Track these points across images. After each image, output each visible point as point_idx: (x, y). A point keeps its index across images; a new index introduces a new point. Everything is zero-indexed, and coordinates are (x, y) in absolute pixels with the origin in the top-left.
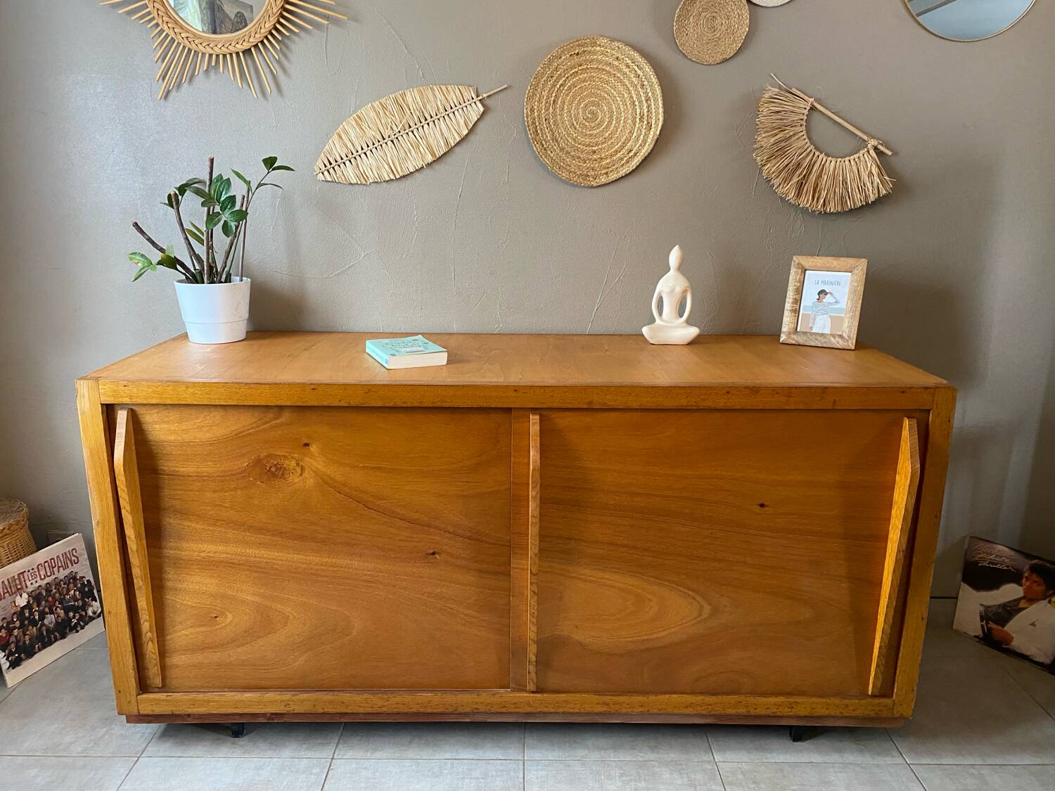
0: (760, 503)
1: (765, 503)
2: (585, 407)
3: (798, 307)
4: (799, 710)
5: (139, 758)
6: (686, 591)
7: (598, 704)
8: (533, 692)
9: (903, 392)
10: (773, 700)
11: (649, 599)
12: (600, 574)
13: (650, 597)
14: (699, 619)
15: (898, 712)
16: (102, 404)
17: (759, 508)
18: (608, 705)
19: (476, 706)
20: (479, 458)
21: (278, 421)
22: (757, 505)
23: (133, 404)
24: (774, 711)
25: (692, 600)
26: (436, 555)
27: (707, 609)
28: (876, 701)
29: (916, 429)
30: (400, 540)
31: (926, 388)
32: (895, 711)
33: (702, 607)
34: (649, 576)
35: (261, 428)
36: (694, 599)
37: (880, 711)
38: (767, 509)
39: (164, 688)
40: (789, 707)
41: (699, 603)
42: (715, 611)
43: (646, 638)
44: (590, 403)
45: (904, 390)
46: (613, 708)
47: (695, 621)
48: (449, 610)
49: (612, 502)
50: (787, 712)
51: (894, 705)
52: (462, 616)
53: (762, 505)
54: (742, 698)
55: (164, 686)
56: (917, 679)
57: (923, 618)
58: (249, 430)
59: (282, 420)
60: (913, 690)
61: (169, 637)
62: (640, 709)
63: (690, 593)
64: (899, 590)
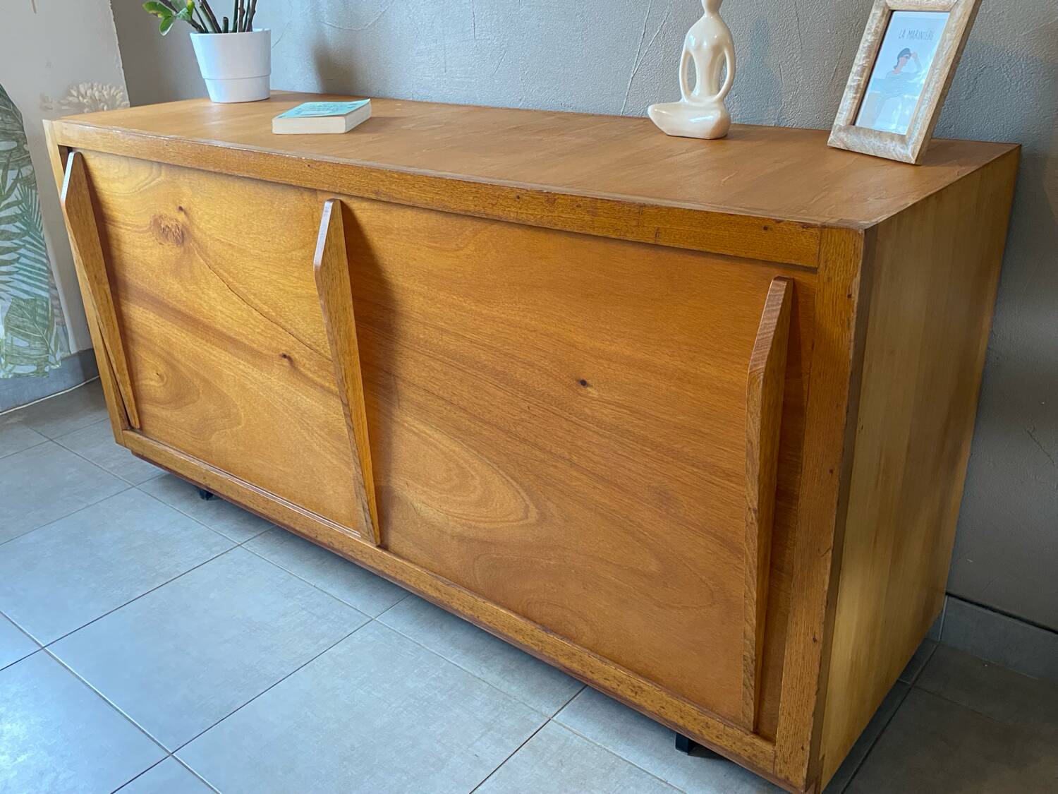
0: (582, 378)
1: (589, 381)
2: (373, 196)
3: (862, 83)
4: (646, 701)
5: (133, 486)
6: (511, 480)
7: (430, 585)
8: (379, 547)
9: (766, 228)
10: (612, 669)
11: (472, 476)
12: (422, 427)
13: (473, 473)
14: (526, 522)
15: (781, 771)
16: (59, 146)
17: (580, 384)
18: (439, 591)
19: (330, 540)
20: (303, 250)
21: (159, 179)
22: (577, 380)
23: (82, 149)
24: (615, 686)
25: (516, 494)
26: (286, 360)
27: (534, 514)
28: (750, 738)
29: (781, 302)
30: (258, 333)
31: (806, 226)
32: (777, 768)
33: (527, 506)
34: (470, 446)
35: (152, 184)
36: (519, 493)
37: (754, 755)
38: (589, 389)
39: (141, 430)
40: (632, 691)
41: (525, 501)
42: (543, 518)
43: (473, 524)
44: (377, 193)
45: (768, 224)
46: (445, 598)
47: (521, 523)
48: (305, 425)
49: (422, 337)
50: (630, 696)
51: (776, 757)
52: (316, 435)
53: (584, 383)
54: (576, 648)
55: (141, 429)
56: (810, 734)
57: (815, 640)
58: (145, 185)
59: (162, 178)
60: (803, 748)
61: (136, 384)
62: (471, 612)
63: (515, 484)
64: (758, 575)
